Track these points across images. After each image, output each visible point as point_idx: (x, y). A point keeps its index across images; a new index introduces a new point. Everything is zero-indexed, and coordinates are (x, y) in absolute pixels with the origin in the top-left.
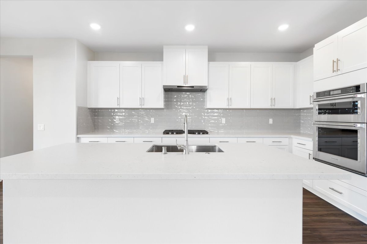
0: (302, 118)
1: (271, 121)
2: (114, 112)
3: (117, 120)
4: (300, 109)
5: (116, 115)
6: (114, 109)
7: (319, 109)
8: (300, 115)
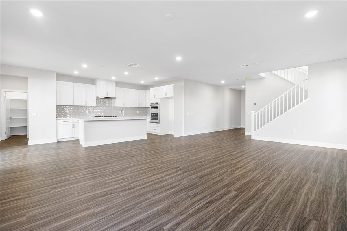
0: (148, 111)
1: (138, 112)
2: (65, 107)
3: (67, 111)
4: (147, 107)
5: (67, 109)
6: (66, 106)
7: (152, 108)
8: (147, 110)
